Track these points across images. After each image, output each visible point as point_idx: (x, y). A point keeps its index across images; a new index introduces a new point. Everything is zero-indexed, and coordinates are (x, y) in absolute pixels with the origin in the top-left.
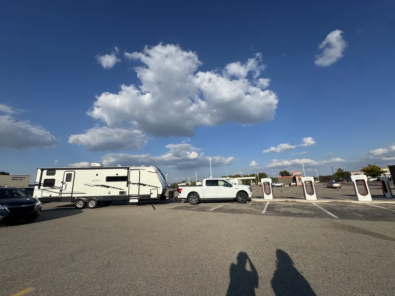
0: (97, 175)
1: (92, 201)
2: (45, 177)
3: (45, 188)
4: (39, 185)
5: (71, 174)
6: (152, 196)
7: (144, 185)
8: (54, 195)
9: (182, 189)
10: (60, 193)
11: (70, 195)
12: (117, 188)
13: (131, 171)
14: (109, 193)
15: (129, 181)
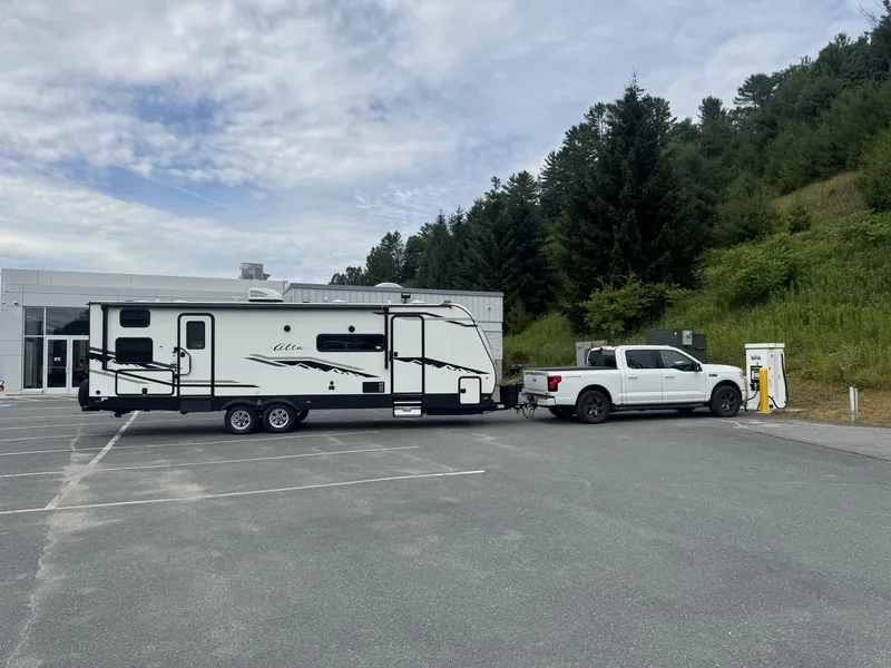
0: (287, 329)
1: (276, 411)
2: (118, 331)
3: (124, 367)
4: (104, 358)
5: (203, 323)
6: (464, 399)
7: (439, 364)
8: (154, 389)
9: (559, 379)
10: (173, 385)
11: (207, 391)
12: (354, 373)
13: (396, 320)
14: (332, 388)
15: (389, 349)
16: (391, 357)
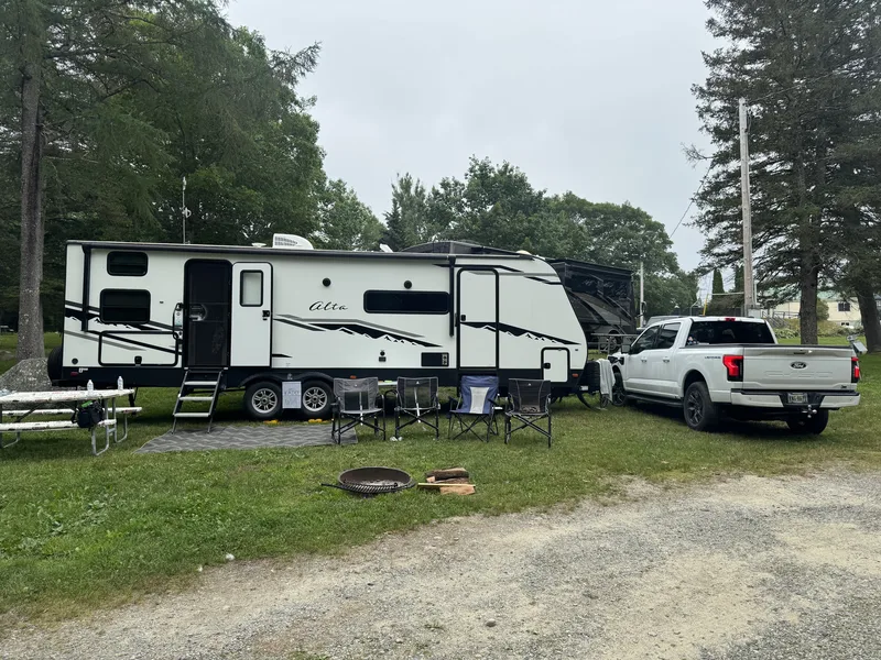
0: (327, 283)
1: (314, 389)
2: (103, 280)
3: (111, 327)
4: (84, 315)
6: (549, 376)
7: (517, 332)
8: (151, 358)
10: (177, 353)
12: (411, 340)
13: (464, 274)
14: (382, 359)
15: (455, 311)
16: (457, 322)
